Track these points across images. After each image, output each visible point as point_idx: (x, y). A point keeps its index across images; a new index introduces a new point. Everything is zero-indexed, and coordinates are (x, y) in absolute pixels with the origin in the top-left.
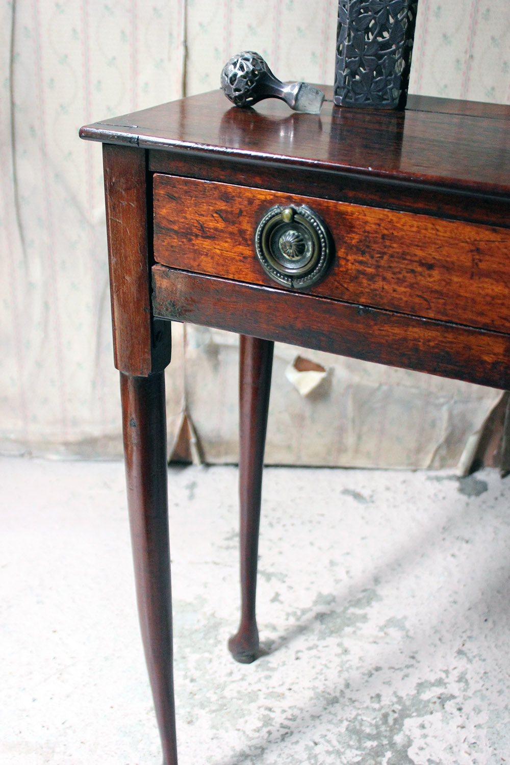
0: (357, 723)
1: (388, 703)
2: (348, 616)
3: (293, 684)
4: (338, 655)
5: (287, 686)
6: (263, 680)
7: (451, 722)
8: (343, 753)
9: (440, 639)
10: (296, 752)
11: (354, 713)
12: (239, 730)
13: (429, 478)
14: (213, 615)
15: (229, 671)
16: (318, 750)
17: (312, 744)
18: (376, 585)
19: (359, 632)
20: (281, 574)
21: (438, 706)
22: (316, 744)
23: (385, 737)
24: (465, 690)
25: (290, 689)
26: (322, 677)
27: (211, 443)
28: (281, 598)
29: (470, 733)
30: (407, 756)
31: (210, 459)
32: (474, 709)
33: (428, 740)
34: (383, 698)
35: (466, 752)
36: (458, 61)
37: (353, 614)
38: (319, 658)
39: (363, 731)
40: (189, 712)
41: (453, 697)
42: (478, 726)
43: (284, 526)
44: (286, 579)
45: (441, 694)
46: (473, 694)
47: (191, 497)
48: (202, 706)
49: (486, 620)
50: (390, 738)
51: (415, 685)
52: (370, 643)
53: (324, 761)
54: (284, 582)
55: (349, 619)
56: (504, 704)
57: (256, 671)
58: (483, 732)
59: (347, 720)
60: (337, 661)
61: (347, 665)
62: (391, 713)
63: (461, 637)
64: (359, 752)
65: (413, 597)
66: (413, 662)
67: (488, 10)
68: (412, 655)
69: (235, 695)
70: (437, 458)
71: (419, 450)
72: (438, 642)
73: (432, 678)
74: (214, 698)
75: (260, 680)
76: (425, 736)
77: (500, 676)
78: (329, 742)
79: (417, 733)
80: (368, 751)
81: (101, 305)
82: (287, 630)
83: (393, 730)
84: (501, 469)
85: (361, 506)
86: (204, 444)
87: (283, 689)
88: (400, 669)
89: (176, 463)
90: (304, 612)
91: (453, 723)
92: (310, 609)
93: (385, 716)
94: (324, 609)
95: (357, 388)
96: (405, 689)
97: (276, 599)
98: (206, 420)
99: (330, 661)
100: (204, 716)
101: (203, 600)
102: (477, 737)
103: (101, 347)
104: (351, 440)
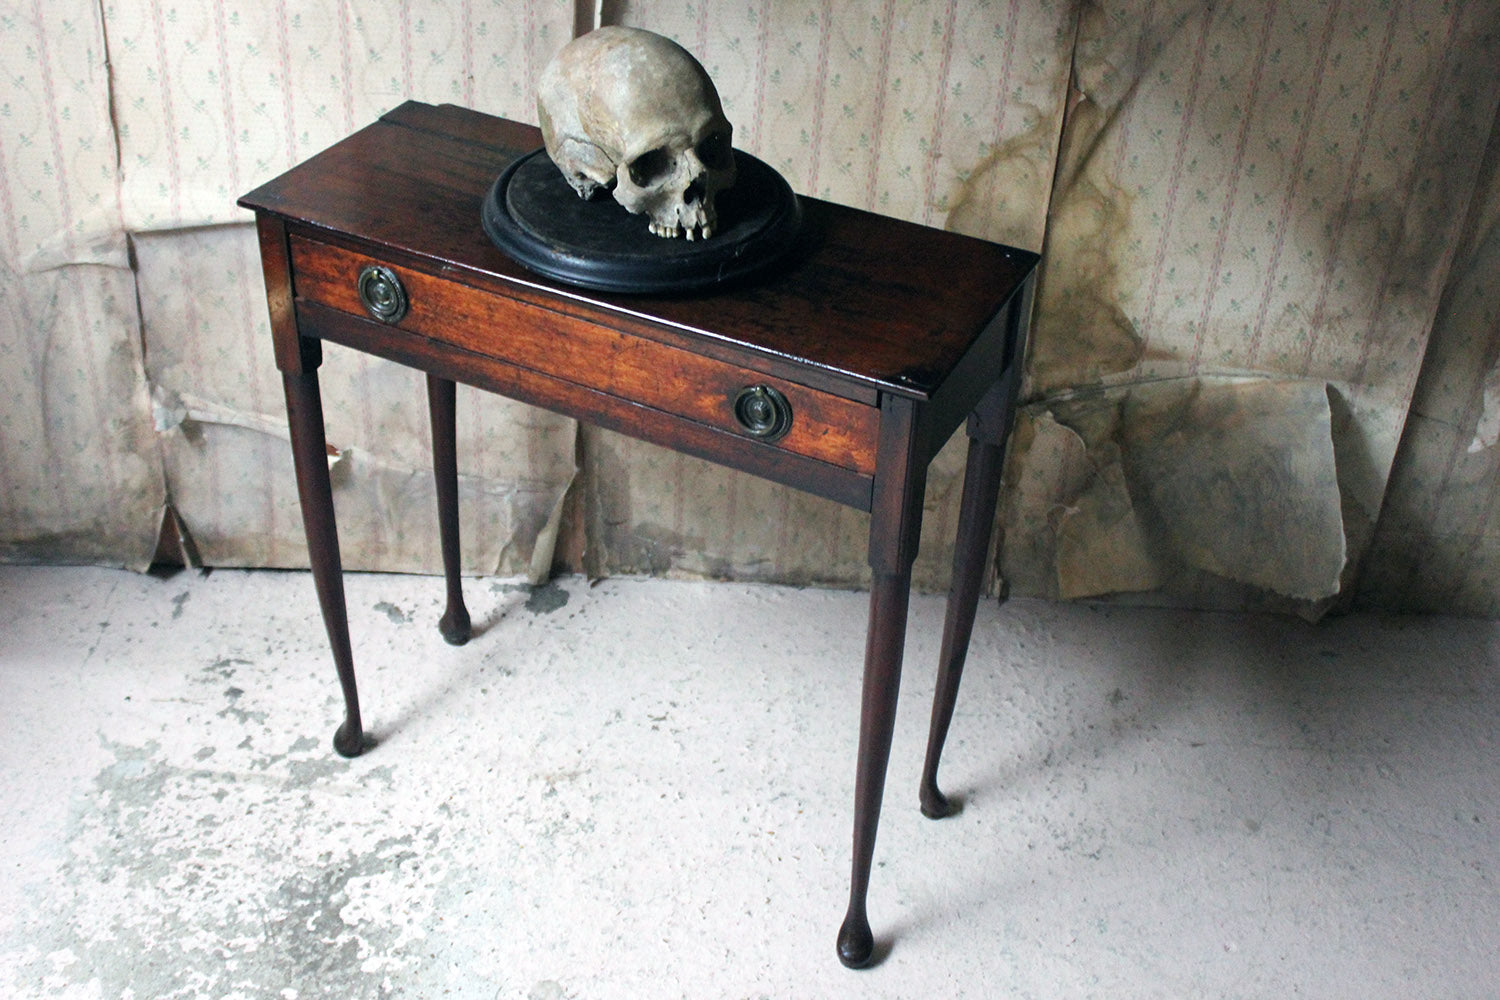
0: (294, 882)
1: (338, 861)
2: (327, 764)
3: (235, 840)
4: (298, 809)
5: (227, 842)
6: (202, 837)
7: (400, 882)
8: (269, 912)
9: (426, 793)
10: (215, 911)
11: (295, 871)
13: (495, 588)
14: (163, 763)
15: (165, 826)
16: (241, 908)
17: (236, 903)
19: (332, 783)
20: (263, 713)
21: (393, 865)
22: (240, 902)
23: (321, 896)
24: (431, 848)
25: (230, 846)
26: (271, 834)
27: (208, 542)
28: (252, 743)
29: (415, 895)
30: (338, 915)
31: (207, 562)
32: (432, 869)
33: (367, 900)
34: (333, 856)
35: (405, 912)
36: (455, 82)
37: (334, 762)
38: (275, 812)
39: (296, 889)
40: (106, 871)
41: (414, 855)
42: (429, 886)
43: (285, 652)
44: (266, 721)
45: (402, 853)
46: (439, 853)
47: (177, 613)
48: (123, 863)
49: (490, 770)
50: (327, 897)
51: (376, 842)
52: (343, 796)
53: (242, 921)
54: (263, 723)
55: (327, 768)
56: (468, 863)
57: (197, 826)
58: (431, 893)
59: (284, 878)
60: (296, 815)
61: (306, 821)
62: (337, 871)
63: (452, 789)
64: (286, 911)
65: (415, 742)
66: (385, 817)
67: (483, 24)
68: (386, 809)
69: (165, 852)
71: (481, 551)
72: (423, 795)
73: (399, 835)
74: (138, 853)
75: (198, 836)
76: (366, 895)
77: (478, 833)
78: (255, 901)
79: (359, 891)
80: (295, 910)
81: (43, 372)
82: (247, 780)
83: (332, 890)
84: (589, 579)
85: (394, 625)
86: (198, 543)
87: (222, 846)
88: (366, 825)
89: (165, 566)
90: (275, 759)
91: (403, 882)
92: (284, 756)
93: (329, 875)
94: (301, 756)
95: (387, 474)
96: (363, 846)
97: (246, 744)
98: (198, 513)
99: (287, 816)
100: (122, 874)
101: (155, 745)
102: (423, 897)
103: (49, 424)
104: (390, 538)
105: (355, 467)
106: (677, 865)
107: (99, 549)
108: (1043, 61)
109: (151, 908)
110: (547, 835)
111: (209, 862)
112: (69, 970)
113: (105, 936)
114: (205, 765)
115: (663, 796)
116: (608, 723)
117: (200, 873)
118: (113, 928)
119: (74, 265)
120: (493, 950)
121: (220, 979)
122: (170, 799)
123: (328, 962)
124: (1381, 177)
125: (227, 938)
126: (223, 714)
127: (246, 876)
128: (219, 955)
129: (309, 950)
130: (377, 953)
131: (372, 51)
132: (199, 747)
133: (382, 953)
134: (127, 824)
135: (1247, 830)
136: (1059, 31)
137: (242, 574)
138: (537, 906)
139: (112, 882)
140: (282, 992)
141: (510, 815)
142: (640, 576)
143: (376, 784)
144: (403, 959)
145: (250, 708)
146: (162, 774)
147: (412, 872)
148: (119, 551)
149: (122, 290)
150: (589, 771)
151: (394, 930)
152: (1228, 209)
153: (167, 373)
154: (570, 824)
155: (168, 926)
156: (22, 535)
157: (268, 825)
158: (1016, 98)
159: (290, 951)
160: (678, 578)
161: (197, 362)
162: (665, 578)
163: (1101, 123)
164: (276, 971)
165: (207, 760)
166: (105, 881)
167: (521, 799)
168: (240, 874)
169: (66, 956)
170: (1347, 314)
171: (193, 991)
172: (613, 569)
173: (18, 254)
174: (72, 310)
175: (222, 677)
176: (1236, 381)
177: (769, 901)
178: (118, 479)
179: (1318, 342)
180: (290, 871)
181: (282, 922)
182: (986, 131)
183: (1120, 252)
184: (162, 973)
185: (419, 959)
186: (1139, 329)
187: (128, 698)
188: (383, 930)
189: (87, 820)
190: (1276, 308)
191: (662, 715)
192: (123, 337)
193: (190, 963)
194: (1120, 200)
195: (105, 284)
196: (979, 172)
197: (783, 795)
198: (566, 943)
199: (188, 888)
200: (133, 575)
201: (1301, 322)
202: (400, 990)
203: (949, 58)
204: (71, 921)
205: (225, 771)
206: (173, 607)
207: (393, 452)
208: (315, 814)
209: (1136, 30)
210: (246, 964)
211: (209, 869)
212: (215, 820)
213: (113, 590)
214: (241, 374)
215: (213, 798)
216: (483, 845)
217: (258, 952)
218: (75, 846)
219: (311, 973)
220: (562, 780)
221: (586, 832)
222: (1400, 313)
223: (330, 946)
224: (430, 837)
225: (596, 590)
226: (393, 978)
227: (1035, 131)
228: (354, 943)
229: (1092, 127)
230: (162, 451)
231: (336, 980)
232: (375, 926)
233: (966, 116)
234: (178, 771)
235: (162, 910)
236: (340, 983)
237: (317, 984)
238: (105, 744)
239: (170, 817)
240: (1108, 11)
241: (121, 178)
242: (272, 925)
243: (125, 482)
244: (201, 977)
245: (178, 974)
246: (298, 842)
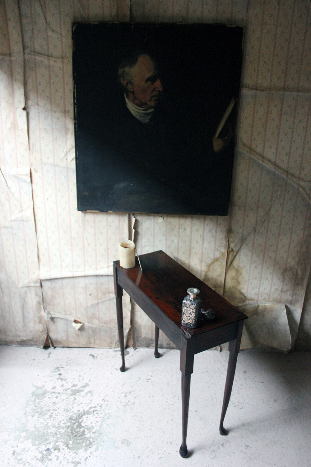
3: (60, 407)
4: (73, 400)
5: (58, 408)
6: (53, 407)
8: (67, 423)
9: (100, 396)
10: (55, 423)
12: (43, 418)
13: (114, 351)
14: (45, 390)
15: (45, 404)
16: (61, 423)
17: (60, 421)
18: (89, 382)
19: (80, 394)
21: (92, 413)
22: (61, 421)
23: (77, 420)
24: (100, 409)
26: (67, 406)
27: (55, 341)
28: (64, 385)
29: (97, 419)
30: (81, 424)
31: (55, 346)
32: (101, 413)
33: (87, 421)
34: (80, 411)
35: (95, 423)
36: (105, 249)
37: (81, 390)
38: (68, 401)
39: (72, 418)
40: (33, 414)
41: (97, 410)
42: (100, 417)
43: (70, 365)
44: (66, 380)
45: (94, 410)
46: (102, 410)
47: (49, 357)
48: (37, 413)
49: (113, 391)
50: (79, 420)
51: (89, 407)
52: (82, 397)
53: (61, 426)
54: (66, 381)
55: (79, 391)
56: (108, 412)
57: (52, 404)
58: (100, 419)
59: (70, 416)
60: (72, 402)
61: (74, 403)
62: (81, 414)
63: (105, 396)
64: (70, 423)
65: (97, 385)
66: (91, 402)
67: (111, 238)
68: (91, 400)
69: (45, 410)
70: (116, 345)
71: (111, 343)
73: (94, 406)
74: (40, 410)
75: (52, 407)
76: (87, 420)
77: (110, 405)
78: (64, 421)
79: (86, 419)
80: (72, 423)
81: (23, 307)
82: (62, 394)
83: (80, 418)
84: (134, 348)
85: (93, 359)
86: (53, 342)
87: (57, 409)
88: (87, 404)
89: (46, 347)
90: (68, 389)
91: (95, 417)
92: (70, 388)
93: (79, 415)
94: (74, 388)
95: (91, 328)
96: (86, 409)
97: (62, 386)
98: (53, 336)
99: (70, 402)
100: (36, 415)
101: (44, 386)
102: (99, 420)
103: (24, 318)
104: (92, 341)
105: (85, 326)
106: (152, 412)
107: (33, 343)
108: (222, 242)
109: (42, 423)
110: (125, 406)
111: (54, 412)
112: (25, 437)
113: (33, 429)
114: (54, 390)
115: (149, 397)
116: (138, 380)
117: (52, 415)
118: (34, 428)
119: (30, 286)
120: (113, 432)
121: (56, 439)
122: (46, 398)
123: (79, 435)
124: (292, 263)
125: (58, 429)
126: (58, 379)
127: (62, 415)
128: (56, 433)
129: (75, 432)
130: (89, 433)
131: (89, 244)
132: (53, 387)
133: (90, 433)
134: (38, 404)
135: (274, 401)
136: (225, 236)
137: (62, 348)
138: (123, 422)
139: (34, 417)
140: (69, 442)
141: (117, 401)
142: (144, 348)
143: (89, 395)
144: (94, 434)
145: (63, 378)
146: (45, 392)
147: (96, 414)
148: (37, 343)
149: (39, 291)
150: (134, 391)
151: (93, 428)
152: (262, 270)
153: (47, 307)
154: (130, 403)
155: (46, 427)
156: (18, 340)
157: (66, 404)
158: (217, 250)
159: (71, 432)
160: (152, 348)
161: (53, 305)
162: (150, 348)
163: (235, 254)
164: (68, 437)
165: (54, 389)
166: (33, 417)
167: (119, 398)
168: (61, 415)
169: (24, 434)
170: (288, 290)
171: (50, 442)
172: (139, 346)
173: (19, 284)
174: (29, 295)
175: (57, 371)
176: (266, 304)
177: (172, 420)
178: (37, 329)
179: (282, 296)
180: (71, 414)
181: (69, 426)
182: (212, 256)
183: (240, 279)
184: (44, 438)
185: (98, 434)
186: (246, 295)
187: (38, 376)
188: (90, 428)
189: (29, 403)
190: (273, 289)
191: (149, 378)
192: (39, 300)
193: (50, 435)
194: (240, 269)
195: (36, 290)
196: (211, 264)
197: (175, 396)
198: (129, 430)
199: (50, 418)
200: (40, 349)
201: (279, 292)
202: (94, 441)
203: (203, 242)
204: (26, 426)
205: (58, 392)
206: (48, 355)
207: (93, 323)
208: (76, 401)
209: (241, 236)
210: (62, 435)
211: (54, 414)
212: (56, 403)
213: (36, 352)
214: (62, 307)
215: (55, 398)
216: (111, 408)
217: (64, 432)
218: (27, 409)
219: (75, 438)
220: (128, 393)
221: (133, 405)
222: (299, 290)
223: (79, 431)
224: (100, 407)
225: (135, 351)
226: (92, 439)
227: (222, 256)
228: (84, 431)
229: (233, 255)
230: (46, 323)
231: (80, 439)
232: (89, 427)
233: (207, 253)
234: (48, 392)
235: (44, 423)
236: (82, 440)
237: (76, 440)
238: (34, 386)
239: (47, 402)
240: (235, 233)
241: (39, 269)
242: (67, 426)
243: (39, 329)
244: (52, 438)
245: (47, 438)
246: (73, 408)
